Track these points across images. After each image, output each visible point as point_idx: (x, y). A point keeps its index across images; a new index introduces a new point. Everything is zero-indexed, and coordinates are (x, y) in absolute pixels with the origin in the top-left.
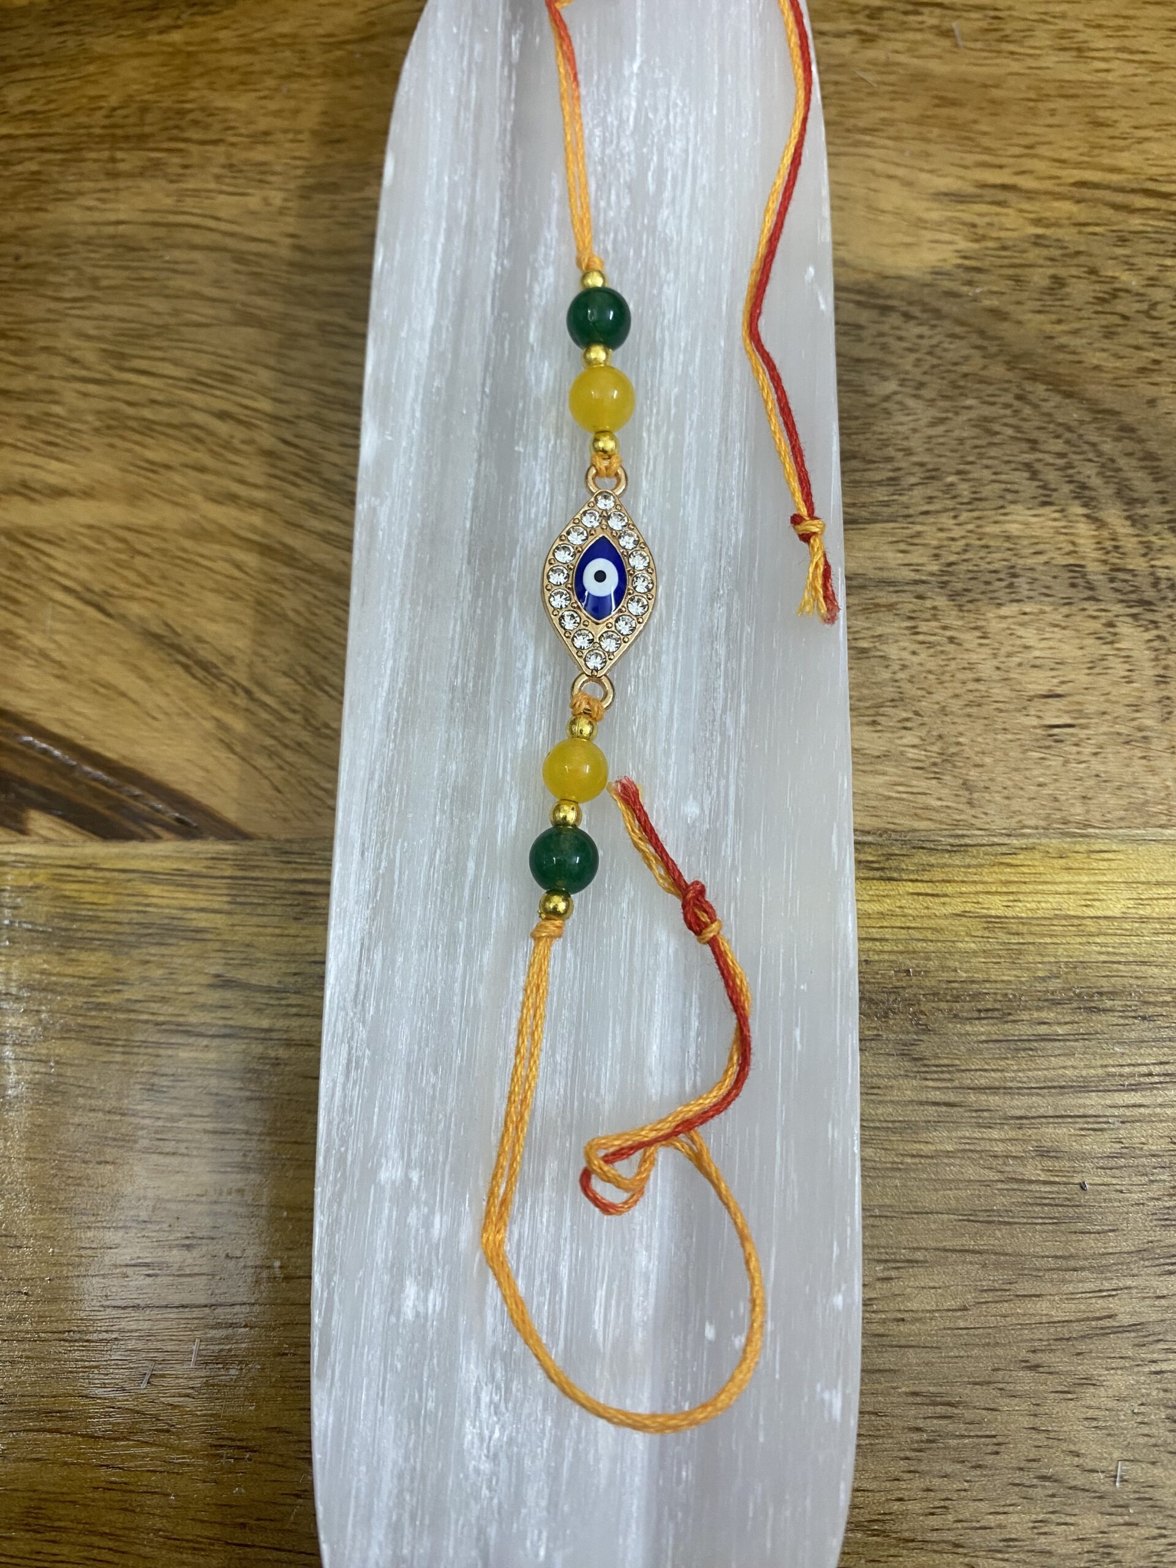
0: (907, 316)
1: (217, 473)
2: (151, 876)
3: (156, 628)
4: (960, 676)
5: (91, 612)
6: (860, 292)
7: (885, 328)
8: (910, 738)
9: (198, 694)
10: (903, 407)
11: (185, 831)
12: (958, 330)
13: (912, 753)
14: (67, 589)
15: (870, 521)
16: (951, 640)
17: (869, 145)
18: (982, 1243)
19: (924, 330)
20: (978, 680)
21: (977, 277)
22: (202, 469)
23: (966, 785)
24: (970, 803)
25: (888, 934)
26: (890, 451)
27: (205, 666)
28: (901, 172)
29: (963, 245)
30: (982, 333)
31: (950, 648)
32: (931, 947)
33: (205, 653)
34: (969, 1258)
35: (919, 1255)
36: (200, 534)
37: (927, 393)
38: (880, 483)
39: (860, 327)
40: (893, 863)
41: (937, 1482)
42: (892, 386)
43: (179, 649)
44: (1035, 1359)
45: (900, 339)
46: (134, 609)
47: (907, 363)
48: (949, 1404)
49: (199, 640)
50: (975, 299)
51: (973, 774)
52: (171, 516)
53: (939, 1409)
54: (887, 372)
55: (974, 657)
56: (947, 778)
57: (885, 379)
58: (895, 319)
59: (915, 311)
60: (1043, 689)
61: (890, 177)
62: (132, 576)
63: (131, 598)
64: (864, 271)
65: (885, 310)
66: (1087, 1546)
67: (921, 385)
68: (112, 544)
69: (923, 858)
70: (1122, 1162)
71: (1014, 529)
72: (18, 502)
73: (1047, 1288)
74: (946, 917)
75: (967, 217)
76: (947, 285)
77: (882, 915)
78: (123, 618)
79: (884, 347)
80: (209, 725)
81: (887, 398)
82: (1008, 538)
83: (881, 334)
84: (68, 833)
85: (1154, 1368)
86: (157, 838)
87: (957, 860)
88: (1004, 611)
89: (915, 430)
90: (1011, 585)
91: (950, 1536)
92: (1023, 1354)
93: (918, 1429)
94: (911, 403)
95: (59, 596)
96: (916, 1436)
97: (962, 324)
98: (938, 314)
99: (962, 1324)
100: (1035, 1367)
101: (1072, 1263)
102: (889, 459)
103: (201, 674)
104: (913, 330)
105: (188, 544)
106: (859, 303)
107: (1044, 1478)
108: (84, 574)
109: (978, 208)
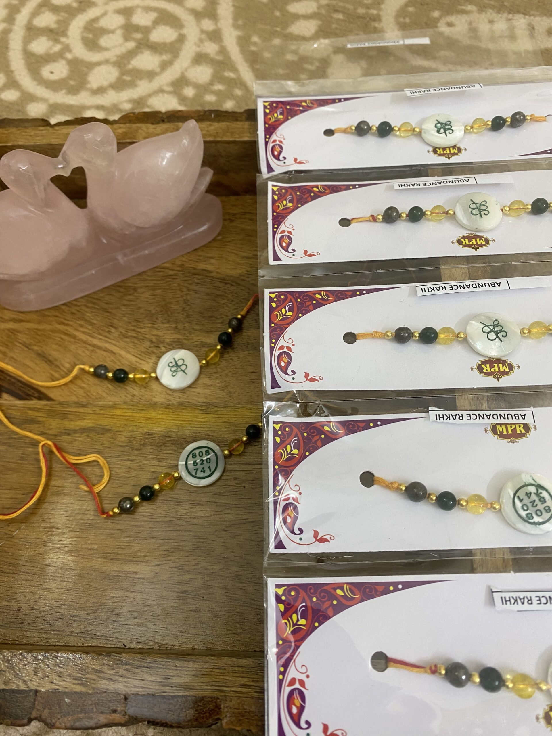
0: (232, 285)
1: (61, 318)
2: (30, 409)
3: (40, 352)
4: (232, 367)
5: (25, 349)
6: (221, 279)
7: (226, 288)
8: (218, 381)
9: (47, 367)
10: (227, 306)
11: (39, 399)
12: (243, 288)
13: (218, 385)
14: (20, 343)
15: (215, 332)
16: (231, 359)
17: (229, 245)
18: (217, 500)
19: (235, 288)
20: (236, 368)
21: (250, 276)
22: (56, 316)
23: (230, 392)
24: (230, 397)
25: (205, 426)
26: (223, 316)
27: (50, 361)
28: (235, 252)
29: (248, 269)
30: (249, 289)
31: (231, 361)
32: (215, 429)
33: (50, 358)
34: (213, 504)
35: (201, 503)
36: (53, 331)
37: (234, 303)
38: (219, 323)
39: (220, 287)
40: (209, 410)
41: (197, 557)
42: (225, 301)
43: (44, 357)
44: (226, 529)
45: (229, 290)
46: (36, 348)
47: (230, 296)
48: (204, 539)
49: (50, 355)
50: (249, 281)
51: (232, 390)
52: (48, 327)
53: (201, 540)
54: (224, 298)
55: (236, 363)
56: (225, 391)
57: (224, 299)
58: (228, 286)
59: (234, 284)
60: (252, 370)
61: (233, 253)
62: (36, 340)
63: (35, 345)
64: (223, 275)
65: (226, 283)
66: (233, 575)
67: (232, 301)
68: (33, 333)
69: (216, 409)
70: (255, 482)
71: (250, 334)
72: (12, 323)
73: (232, 512)
74: (220, 422)
75: (250, 263)
76: (242, 278)
77: (204, 422)
78: (32, 350)
79: (225, 292)
80: (49, 375)
81: (224, 304)
82: (248, 336)
83: (225, 289)
84: (11, 398)
85: (256, 532)
86: (32, 400)
87: (225, 409)
88: (245, 353)
89: (229, 311)
90: (247, 347)
91: (199, 571)
92: (224, 528)
93: (194, 545)
94: (229, 305)
95: (18, 344)
96: (194, 546)
97: (245, 287)
98: (239, 285)
99: (209, 520)
100: (226, 531)
101: (239, 506)
102: (222, 318)
103: (48, 362)
104: (232, 288)
105: (50, 333)
106: (221, 282)
107: (224, 558)
108: (24, 340)
109: (252, 260)
